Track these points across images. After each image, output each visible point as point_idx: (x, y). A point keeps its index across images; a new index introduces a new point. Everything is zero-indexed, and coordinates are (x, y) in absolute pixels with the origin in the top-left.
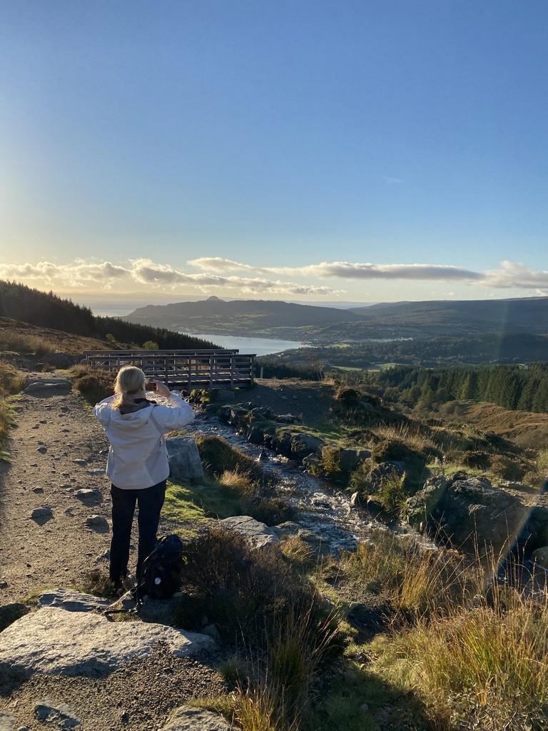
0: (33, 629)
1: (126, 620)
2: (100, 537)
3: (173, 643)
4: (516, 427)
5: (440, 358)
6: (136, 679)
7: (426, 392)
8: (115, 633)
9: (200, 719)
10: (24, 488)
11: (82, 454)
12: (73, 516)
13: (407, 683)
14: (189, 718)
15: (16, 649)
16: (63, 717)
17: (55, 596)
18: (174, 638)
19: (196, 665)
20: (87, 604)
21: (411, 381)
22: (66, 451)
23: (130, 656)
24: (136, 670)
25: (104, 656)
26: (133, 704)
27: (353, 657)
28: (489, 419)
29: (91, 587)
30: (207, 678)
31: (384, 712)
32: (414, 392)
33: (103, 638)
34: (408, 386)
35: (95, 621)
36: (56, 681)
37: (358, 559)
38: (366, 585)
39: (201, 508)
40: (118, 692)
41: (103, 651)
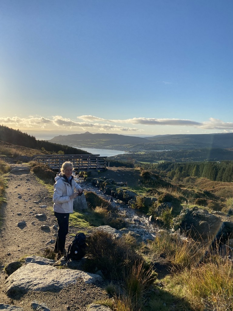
0: (26, 272)
1: (63, 268)
2: (47, 234)
3: (85, 278)
4: (216, 188)
5: (183, 158)
6: (71, 293)
7: (177, 173)
8: (60, 274)
9: (100, 308)
10: (13, 213)
11: (37, 199)
12: (35, 225)
13: (181, 295)
14: (96, 308)
15: (20, 280)
16: (43, 308)
17: (32, 259)
18: (85, 276)
19: (95, 287)
20: (45, 262)
21: (171, 168)
22: (30, 198)
23: (68, 283)
24: (71, 289)
25: (57, 283)
26: (71, 303)
27: (157, 284)
28: (204, 185)
29: (46, 255)
30: (100, 292)
31: (173, 307)
32: (172, 173)
33: (56, 276)
34: (170, 170)
35: (52, 269)
36: (38, 293)
37: (156, 244)
38: (159, 255)
39: (88, 222)
40: (64, 298)
41: (56, 281)
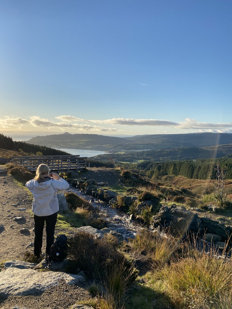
0: (6, 277)
1: (44, 271)
2: (27, 237)
3: (67, 280)
4: (192, 186)
5: (161, 158)
6: (54, 295)
7: (156, 172)
8: (42, 277)
11: (15, 202)
12: (14, 229)
13: (162, 290)
17: (12, 263)
18: (67, 277)
19: (78, 288)
20: (26, 266)
21: (150, 167)
22: (8, 201)
23: (50, 286)
24: (53, 291)
25: (39, 286)
26: (54, 305)
27: (139, 281)
28: (181, 182)
29: (27, 259)
30: (83, 292)
31: (154, 302)
32: (151, 172)
33: (37, 279)
34: (149, 169)
35: (32, 272)
36: (19, 298)
37: (137, 242)
38: (140, 252)
39: (69, 223)
40: (47, 301)
41: (38, 284)
